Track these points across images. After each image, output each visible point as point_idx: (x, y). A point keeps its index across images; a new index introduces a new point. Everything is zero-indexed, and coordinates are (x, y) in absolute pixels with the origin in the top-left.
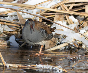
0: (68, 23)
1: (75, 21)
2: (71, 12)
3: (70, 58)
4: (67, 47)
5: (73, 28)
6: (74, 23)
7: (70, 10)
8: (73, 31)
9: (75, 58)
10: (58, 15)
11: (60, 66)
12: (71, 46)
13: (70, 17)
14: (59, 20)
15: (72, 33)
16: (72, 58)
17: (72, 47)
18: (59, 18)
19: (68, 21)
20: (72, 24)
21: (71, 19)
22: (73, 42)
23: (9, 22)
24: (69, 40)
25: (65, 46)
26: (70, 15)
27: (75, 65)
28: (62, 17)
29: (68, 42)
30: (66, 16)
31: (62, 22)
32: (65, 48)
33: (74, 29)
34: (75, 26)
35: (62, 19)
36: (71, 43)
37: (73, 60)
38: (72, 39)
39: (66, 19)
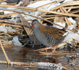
0: (67, 24)
1: (73, 22)
2: (69, 14)
3: (69, 56)
4: (66, 47)
5: (71, 29)
6: (72, 24)
7: (69, 13)
8: (72, 32)
9: (73, 56)
10: (57, 17)
11: (60, 64)
12: (69, 46)
13: (69, 18)
14: (59, 22)
15: (71, 33)
16: (71, 57)
17: (71, 46)
18: (58, 20)
19: (67, 22)
20: (70, 25)
21: (70, 21)
22: (71, 42)
23: (13, 23)
24: (68, 40)
25: (64, 46)
26: (68, 17)
27: (73, 62)
28: (61, 19)
29: (67, 42)
30: (65, 18)
31: (61, 24)
32: (64, 47)
33: (73, 30)
34: (73, 27)
35: (61, 20)
36: (70, 43)
37: (71, 58)
38: (70, 39)
39: (65, 21)
